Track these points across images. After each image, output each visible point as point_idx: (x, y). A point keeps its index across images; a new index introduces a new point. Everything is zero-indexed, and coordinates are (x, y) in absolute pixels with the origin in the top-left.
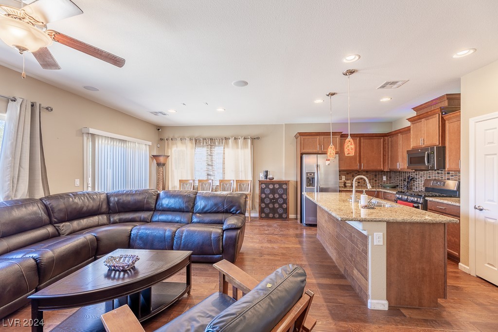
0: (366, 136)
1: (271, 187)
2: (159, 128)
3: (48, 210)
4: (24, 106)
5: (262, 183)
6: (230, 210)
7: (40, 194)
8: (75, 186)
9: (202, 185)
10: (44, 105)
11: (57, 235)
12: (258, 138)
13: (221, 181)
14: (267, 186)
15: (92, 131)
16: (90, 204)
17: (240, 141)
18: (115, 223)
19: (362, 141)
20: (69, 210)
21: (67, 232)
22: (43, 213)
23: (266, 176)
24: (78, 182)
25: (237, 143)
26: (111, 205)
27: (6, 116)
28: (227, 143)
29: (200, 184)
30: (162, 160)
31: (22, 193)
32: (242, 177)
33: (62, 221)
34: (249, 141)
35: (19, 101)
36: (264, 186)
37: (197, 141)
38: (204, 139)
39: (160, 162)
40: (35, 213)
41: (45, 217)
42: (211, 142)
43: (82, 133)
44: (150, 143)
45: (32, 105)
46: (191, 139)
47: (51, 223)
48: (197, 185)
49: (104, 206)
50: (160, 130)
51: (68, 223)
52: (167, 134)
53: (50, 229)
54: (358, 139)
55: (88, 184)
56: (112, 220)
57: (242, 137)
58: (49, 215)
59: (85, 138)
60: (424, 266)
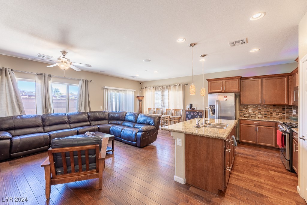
0: (268, 77)
1: (192, 114)
2: (141, 83)
3: (89, 117)
4: (83, 81)
5: (187, 112)
6: (149, 123)
7: (88, 111)
8: (101, 109)
9: (158, 111)
10: (89, 80)
11: (90, 125)
12: (187, 84)
13: (167, 110)
14: (190, 113)
15: (106, 87)
16: (102, 116)
17: (177, 87)
18: (110, 124)
19: (264, 81)
20: (95, 117)
21: (93, 125)
22: (86, 117)
23: (191, 107)
24: (101, 107)
25: (175, 88)
26: (110, 117)
27: (79, 85)
28: (170, 89)
29: (157, 110)
30: (140, 98)
31: (83, 110)
32: (178, 108)
33: (92, 121)
34: (182, 86)
35: (82, 80)
36: (188, 113)
37: (156, 88)
38: (159, 87)
39: (140, 99)
40: (84, 117)
41: (87, 119)
42: (162, 88)
43: (103, 88)
44: (135, 91)
45: (86, 81)
46: (153, 87)
47: (89, 121)
48: (156, 111)
49: (107, 117)
50: (141, 84)
51: (94, 122)
52: (144, 85)
53: (88, 123)
54: (260, 80)
55: (105, 108)
56: (109, 122)
57: (178, 85)
58: (89, 118)
59: (105, 90)
60: (209, 165)
